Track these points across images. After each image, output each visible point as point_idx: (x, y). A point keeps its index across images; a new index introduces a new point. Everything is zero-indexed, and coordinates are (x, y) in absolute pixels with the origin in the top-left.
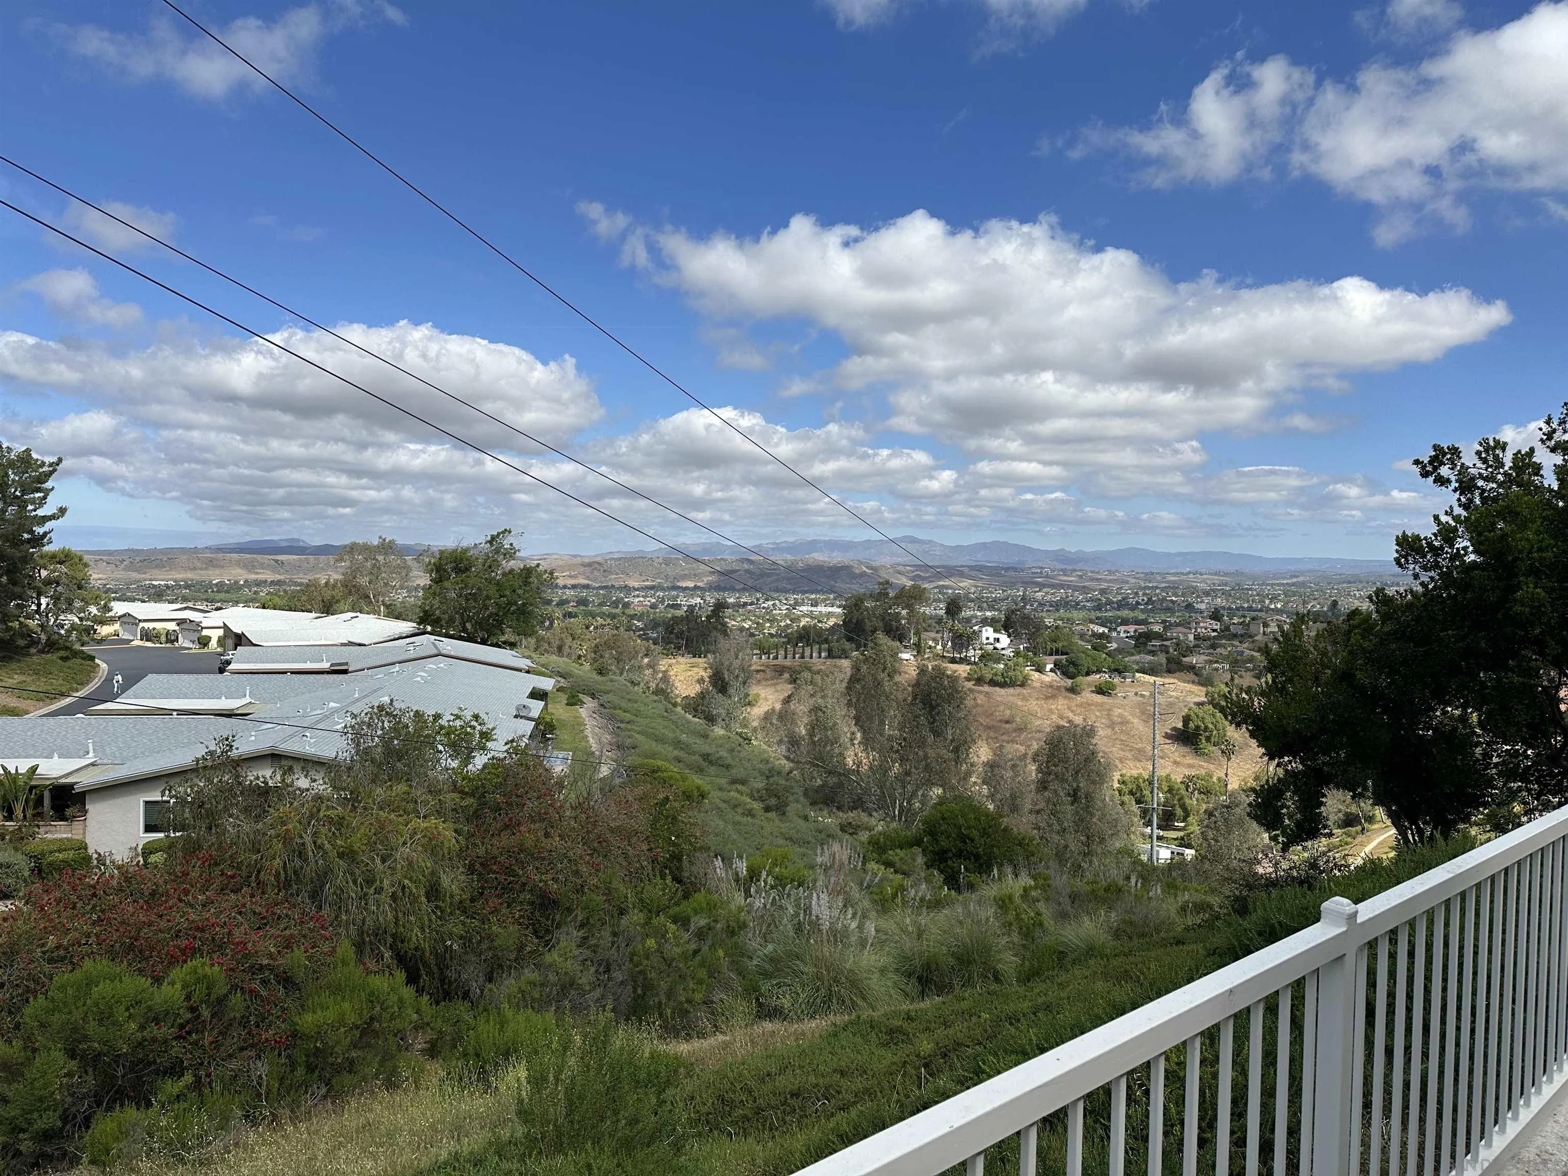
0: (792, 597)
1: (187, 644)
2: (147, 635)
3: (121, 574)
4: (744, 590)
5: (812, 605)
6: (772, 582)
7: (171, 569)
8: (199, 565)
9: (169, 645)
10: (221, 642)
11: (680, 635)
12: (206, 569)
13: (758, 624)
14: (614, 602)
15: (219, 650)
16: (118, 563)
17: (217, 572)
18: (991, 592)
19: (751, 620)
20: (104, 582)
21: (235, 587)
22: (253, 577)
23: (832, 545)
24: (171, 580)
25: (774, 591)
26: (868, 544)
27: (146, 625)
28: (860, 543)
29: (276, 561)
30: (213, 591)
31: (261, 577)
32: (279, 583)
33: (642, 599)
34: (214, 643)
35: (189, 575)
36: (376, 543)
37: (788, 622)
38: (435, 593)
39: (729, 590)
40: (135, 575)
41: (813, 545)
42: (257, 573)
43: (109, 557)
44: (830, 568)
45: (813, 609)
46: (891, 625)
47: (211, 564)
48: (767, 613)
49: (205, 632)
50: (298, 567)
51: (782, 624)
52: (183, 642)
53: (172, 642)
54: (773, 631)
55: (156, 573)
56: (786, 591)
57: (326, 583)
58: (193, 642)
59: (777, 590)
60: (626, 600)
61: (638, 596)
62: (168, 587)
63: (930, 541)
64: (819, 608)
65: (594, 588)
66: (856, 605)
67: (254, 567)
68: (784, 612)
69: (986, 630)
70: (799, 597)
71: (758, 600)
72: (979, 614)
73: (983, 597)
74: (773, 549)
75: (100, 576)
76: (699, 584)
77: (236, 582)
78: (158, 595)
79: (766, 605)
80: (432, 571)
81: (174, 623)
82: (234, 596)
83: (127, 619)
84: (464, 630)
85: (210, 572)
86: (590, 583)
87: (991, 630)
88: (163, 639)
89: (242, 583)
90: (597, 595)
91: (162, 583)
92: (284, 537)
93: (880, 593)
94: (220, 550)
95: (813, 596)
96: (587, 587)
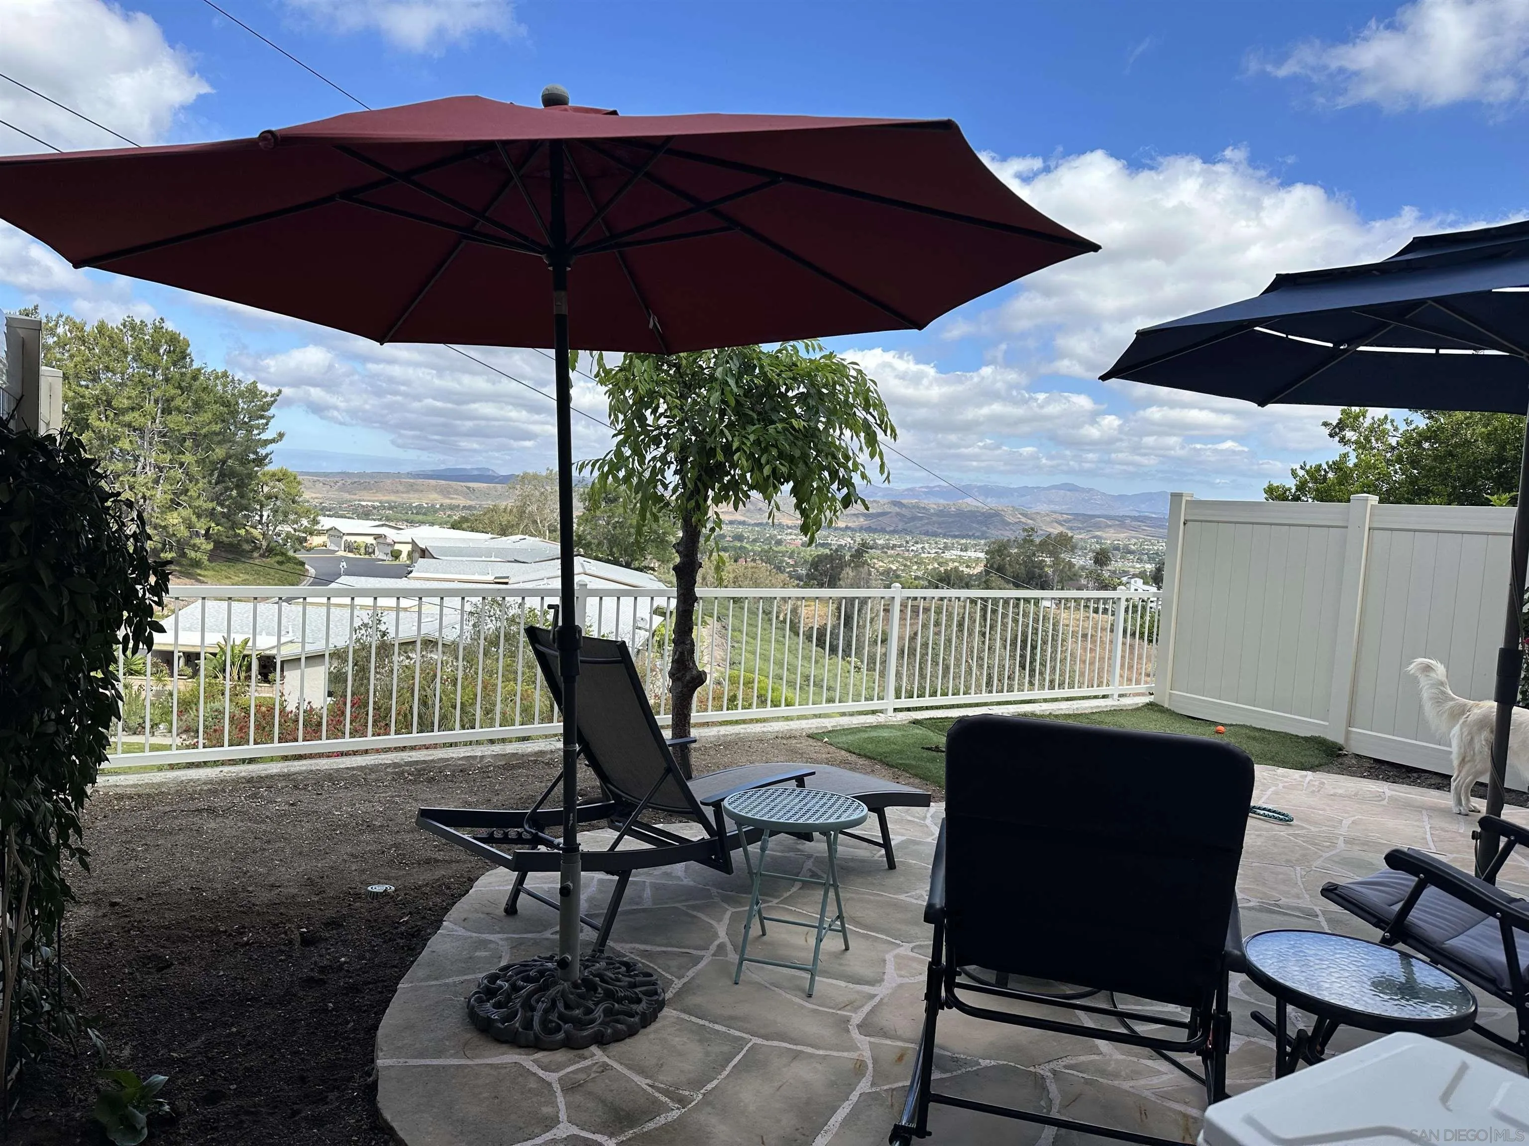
0: (942, 541)
1: (382, 556)
2: (349, 548)
3: (334, 494)
4: (894, 532)
5: (961, 550)
6: (923, 525)
7: (377, 492)
8: (401, 488)
9: (367, 557)
10: (410, 555)
11: (824, 574)
12: (408, 492)
13: (905, 566)
14: (767, 539)
15: (408, 562)
16: (332, 484)
17: (416, 495)
18: (1152, 544)
19: (898, 562)
20: (321, 501)
21: (432, 510)
22: (447, 501)
23: (987, 491)
24: (377, 501)
25: (924, 534)
26: (1024, 491)
27: (349, 538)
28: (1015, 490)
29: (468, 488)
30: (412, 513)
31: (454, 502)
32: (470, 508)
33: (794, 537)
34: (404, 556)
35: (392, 498)
36: (544, 474)
37: (936, 565)
38: (587, 520)
39: (879, 531)
40: (347, 496)
41: (965, 491)
42: (452, 499)
43: (323, 478)
44: (983, 514)
45: (962, 554)
46: (1034, 573)
47: (411, 488)
48: (915, 556)
49: (397, 547)
50: (487, 495)
51: (930, 567)
52: (379, 555)
53: (370, 554)
54: (920, 574)
55: (366, 495)
56: (935, 535)
57: (505, 509)
58: (387, 554)
59: (927, 533)
60: (779, 537)
61: (791, 534)
62: (374, 508)
63: (1091, 490)
64: (969, 553)
65: (749, 525)
66: (999, 551)
67: (449, 493)
68: (933, 555)
69: (1135, 582)
70: (949, 541)
71: (907, 542)
72: (1138, 566)
73: (1144, 549)
74: (925, 493)
75: (317, 495)
76: (849, 525)
77: (433, 506)
78: (365, 514)
79: (915, 548)
80: (586, 500)
81: (372, 537)
82: (430, 518)
83: (333, 533)
84: (612, 554)
85: (411, 496)
86: (746, 519)
87: (1140, 581)
88: (362, 551)
89: (438, 506)
90: (752, 531)
91: (370, 504)
92: (475, 466)
93: (1025, 540)
94: (418, 476)
95: (964, 541)
96: (743, 523)
